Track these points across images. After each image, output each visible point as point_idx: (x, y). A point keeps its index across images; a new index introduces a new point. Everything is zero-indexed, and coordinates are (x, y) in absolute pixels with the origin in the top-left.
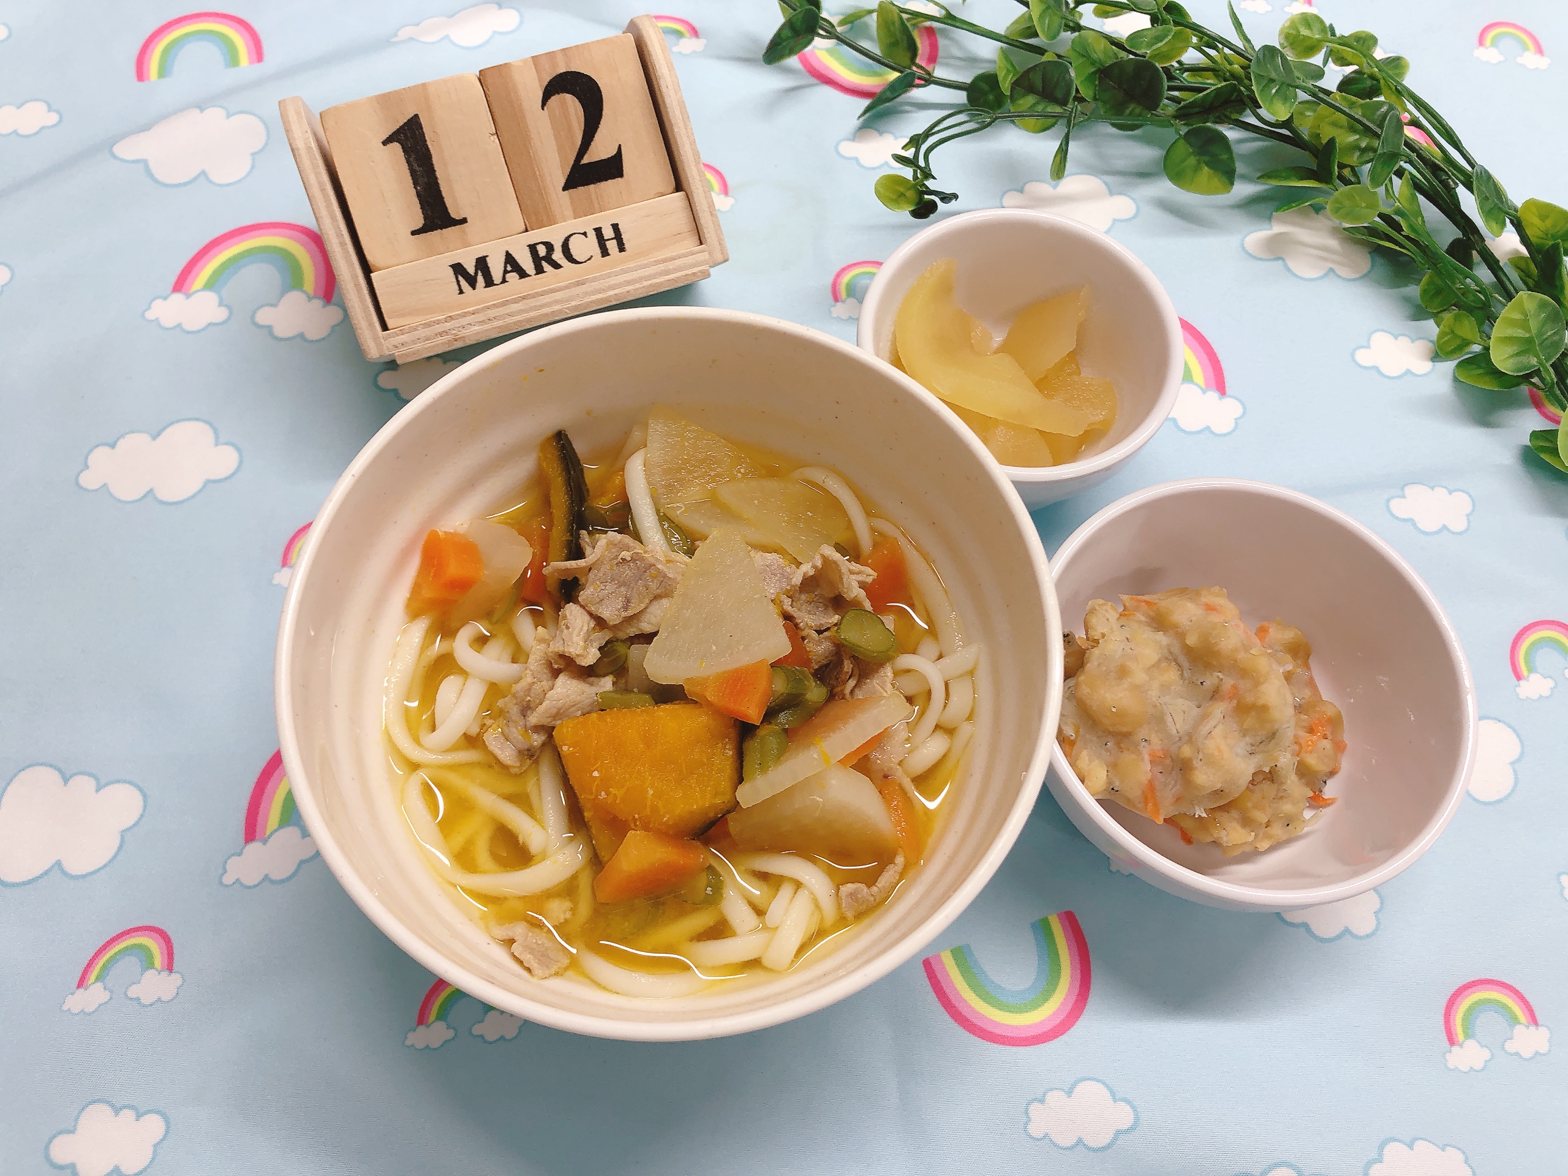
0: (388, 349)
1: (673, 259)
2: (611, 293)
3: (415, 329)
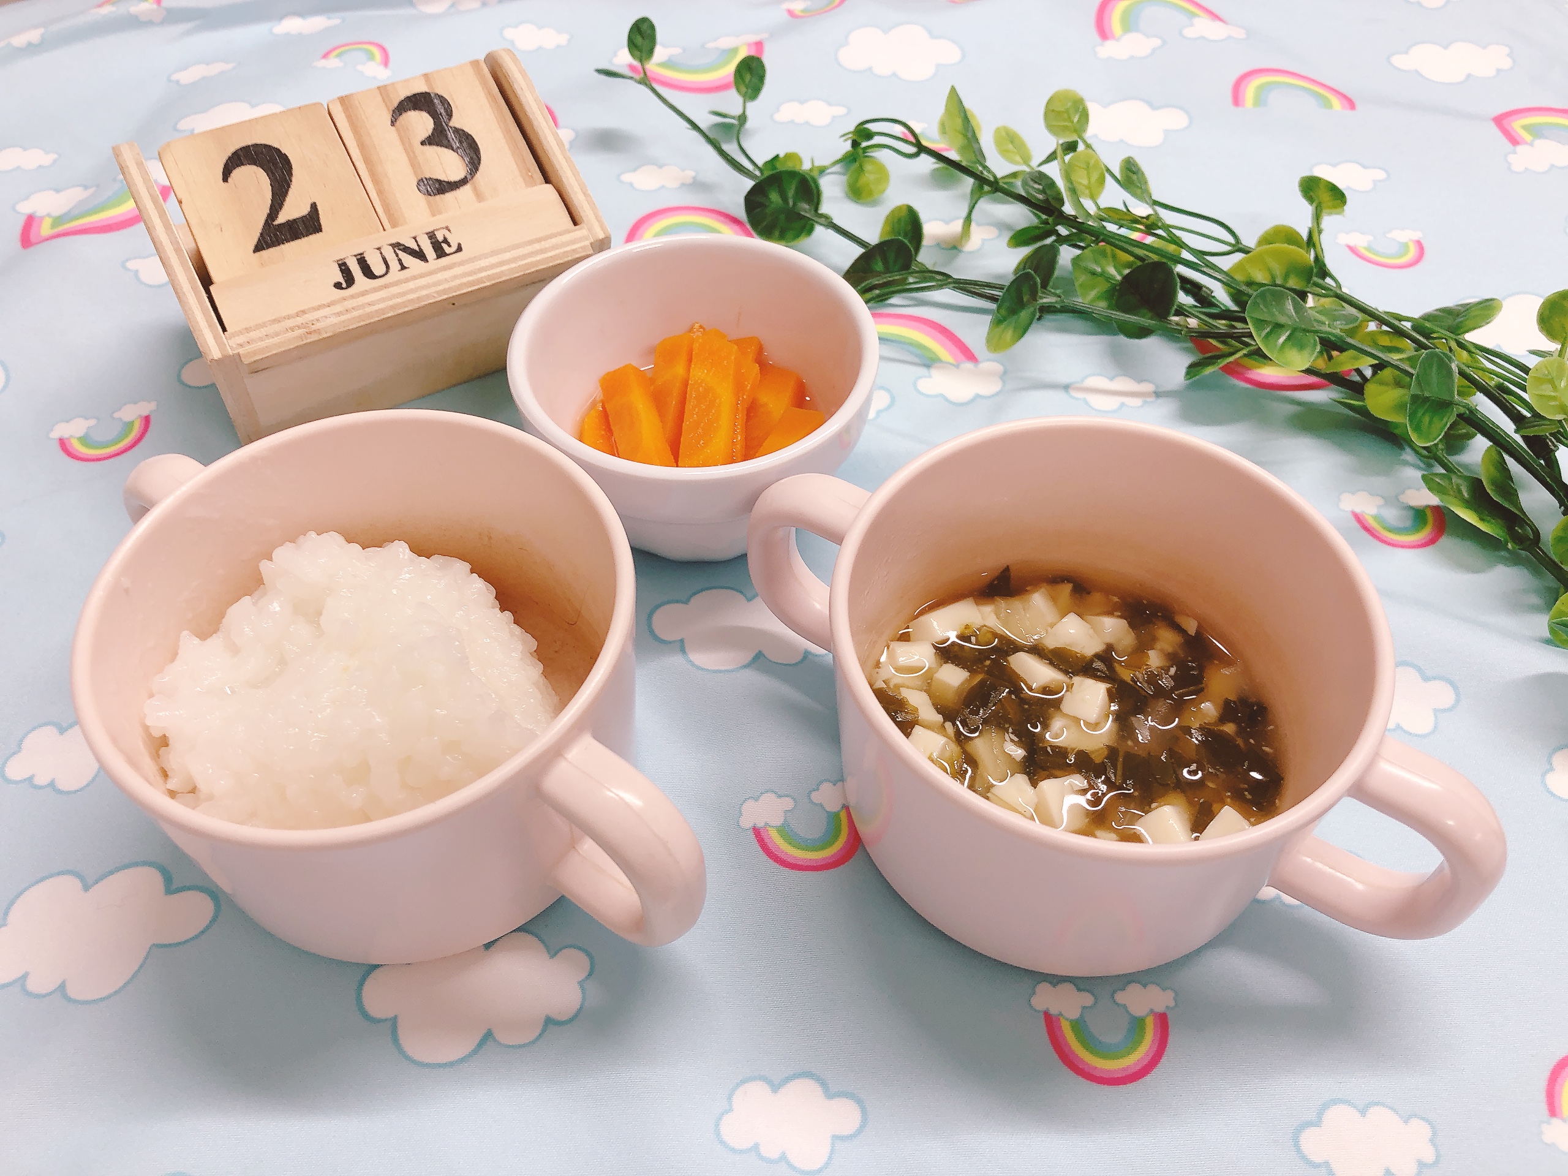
0: (231, 348)
1: (549, 237)
3: (263, 325)
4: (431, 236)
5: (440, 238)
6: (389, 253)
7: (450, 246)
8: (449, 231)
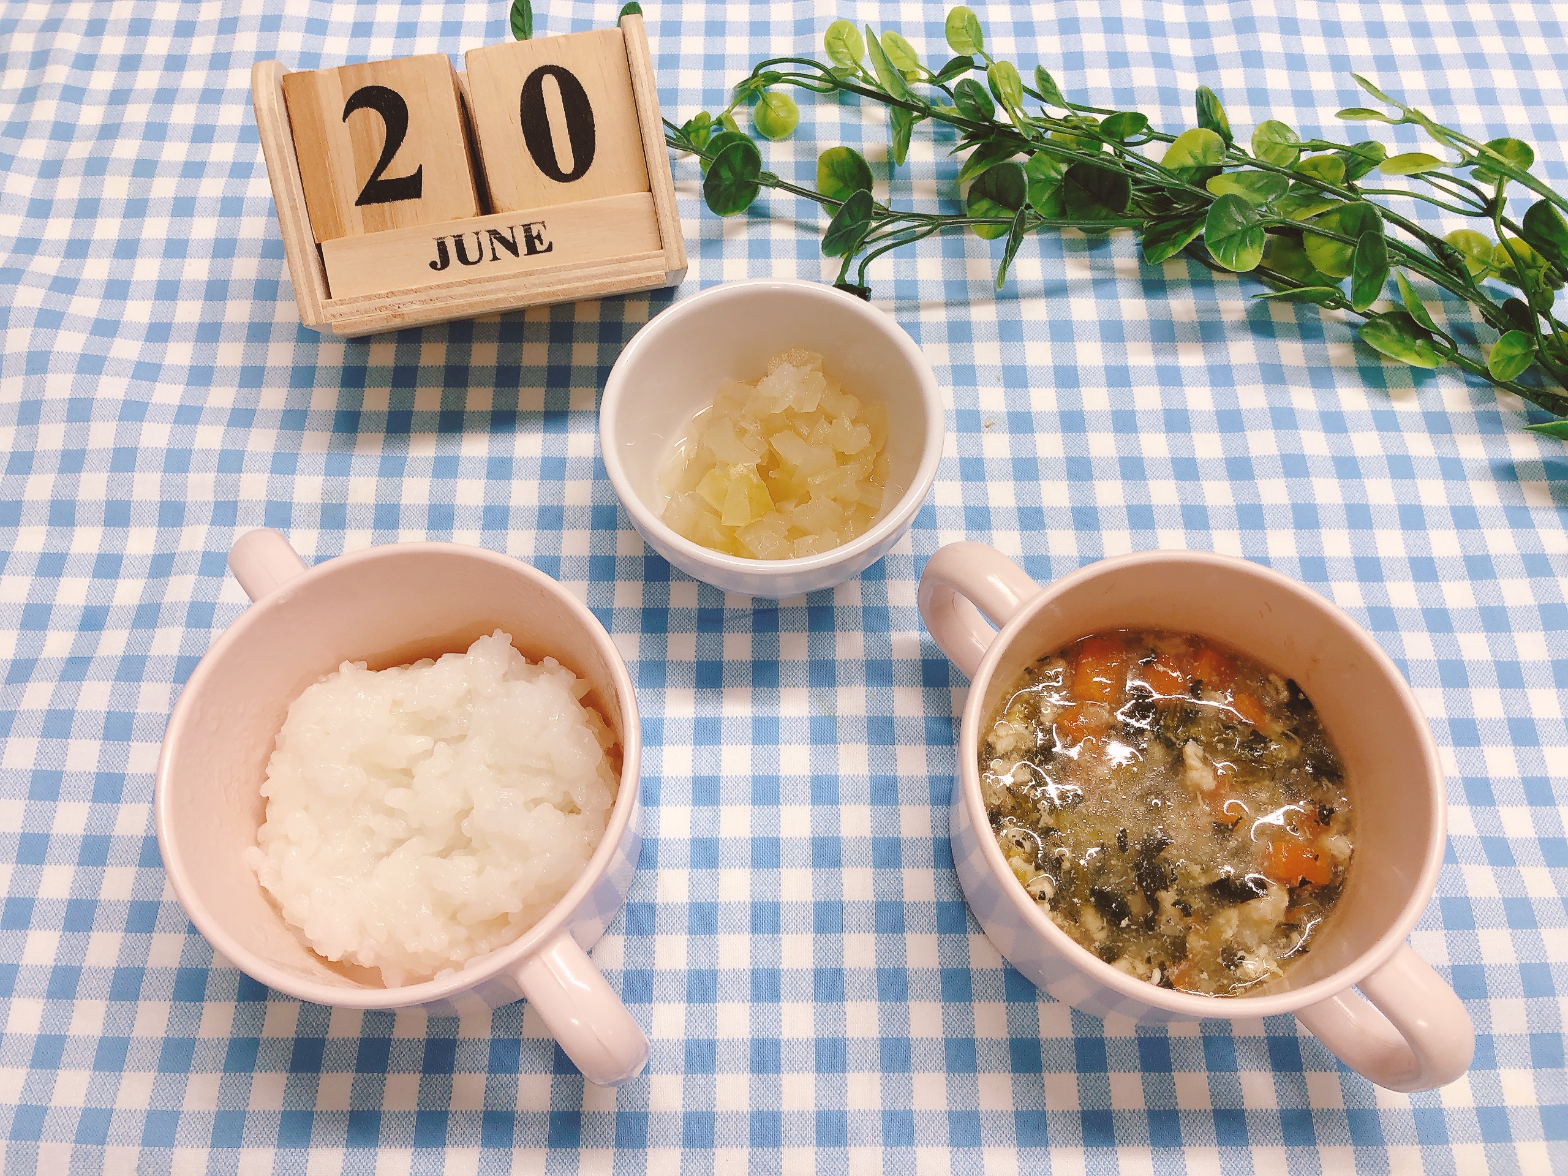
0: (326, 317)
1: (629, 260)
2: (560, 287)
3: (356, 300)
4: (527, 228)
5: (535, 234)
6: (485, 238)
7: (542, 243)
8: (545, 226)
